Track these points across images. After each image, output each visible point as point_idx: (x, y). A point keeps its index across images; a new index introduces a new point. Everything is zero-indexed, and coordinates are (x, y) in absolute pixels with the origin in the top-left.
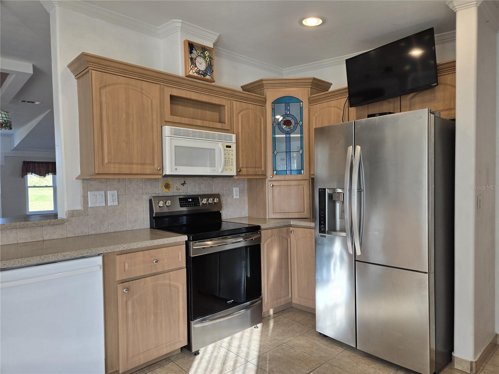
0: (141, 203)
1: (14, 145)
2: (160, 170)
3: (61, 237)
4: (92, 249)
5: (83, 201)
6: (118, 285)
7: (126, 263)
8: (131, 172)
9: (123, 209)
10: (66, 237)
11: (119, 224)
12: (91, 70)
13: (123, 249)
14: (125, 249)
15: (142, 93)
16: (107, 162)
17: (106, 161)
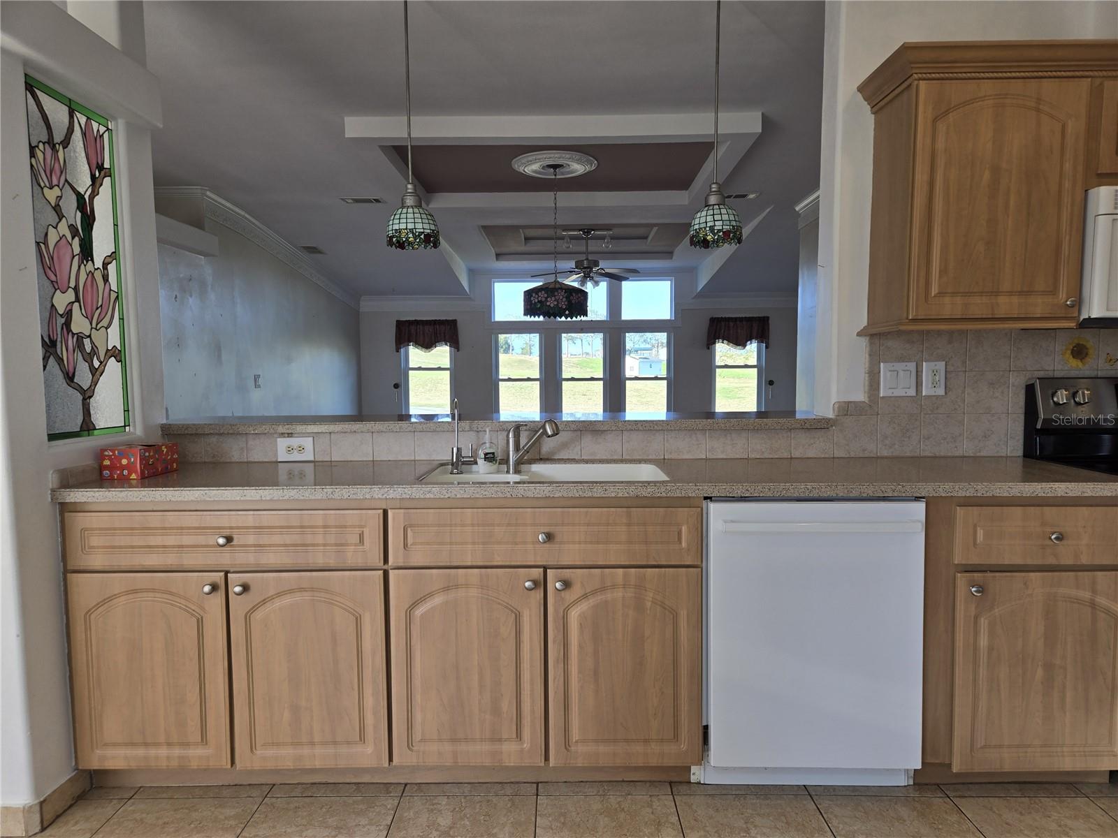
0: (1002, 392)
1: (696, 289)
2: (1072, 306)
3: (823, 456)
4: (904, 484)
5: (870, 383)
6: (959, 574)
7: (979, 528)
8: (992, 314)
9: (957, 407)
10: (832, 456)
11: (945, 439)
12: (916, 82)
13: (975, 495)
14: (979, 495)
15: (1038, 110)
16: (937, 292)
17: (934, 290)
